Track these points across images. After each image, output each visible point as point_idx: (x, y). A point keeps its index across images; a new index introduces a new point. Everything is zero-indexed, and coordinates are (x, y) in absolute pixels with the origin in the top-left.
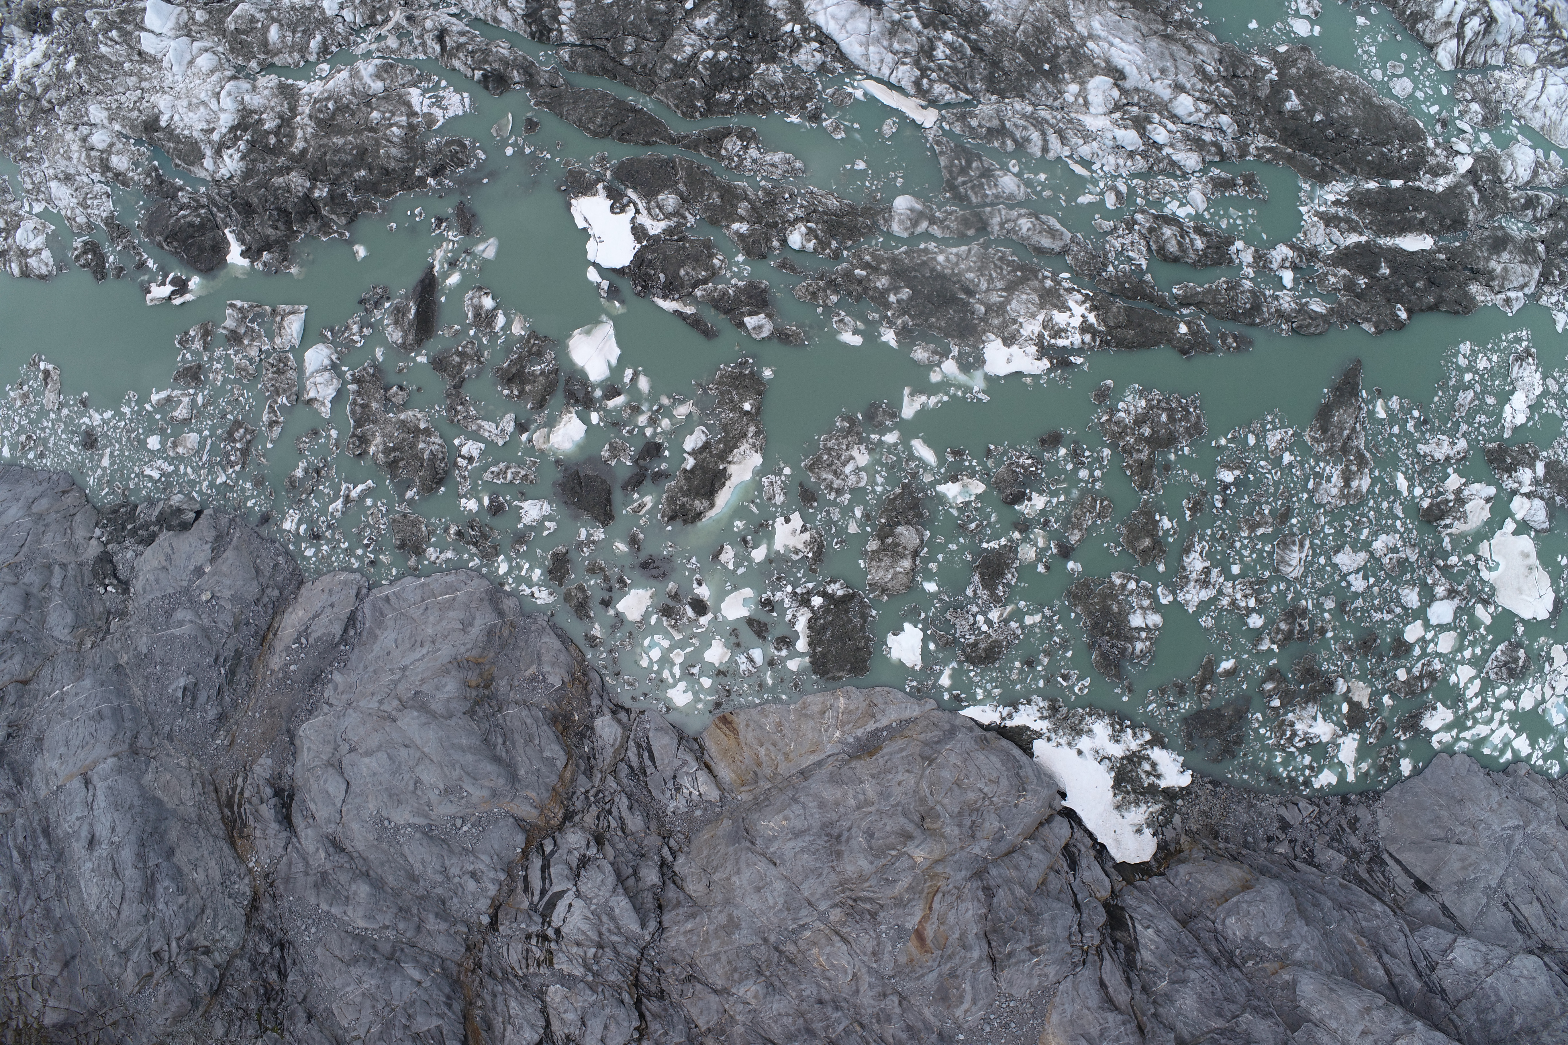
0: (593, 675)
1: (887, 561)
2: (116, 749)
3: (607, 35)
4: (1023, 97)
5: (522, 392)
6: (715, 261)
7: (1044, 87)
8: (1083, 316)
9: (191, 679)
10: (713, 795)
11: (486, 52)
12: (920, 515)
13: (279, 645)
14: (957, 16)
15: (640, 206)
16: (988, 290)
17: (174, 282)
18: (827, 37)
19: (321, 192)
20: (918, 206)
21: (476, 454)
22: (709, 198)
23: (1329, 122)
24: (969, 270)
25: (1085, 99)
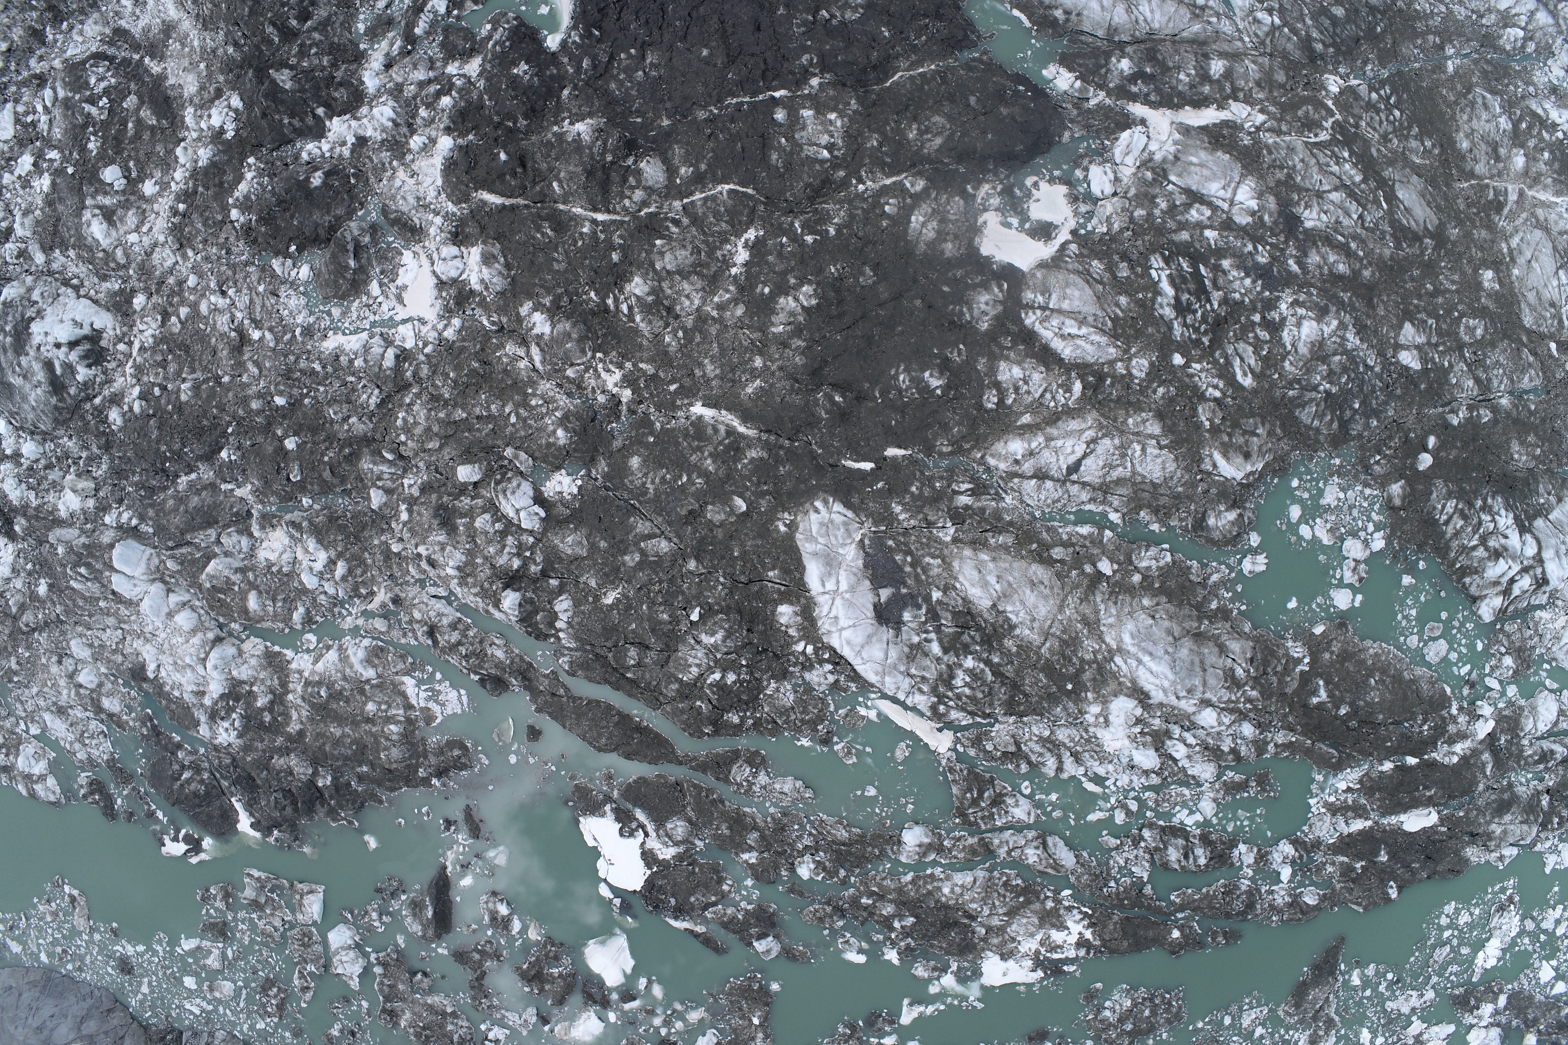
3: (609, 644)
4: (1042, 715)
5: (542, 990)
6: (725, 888)
7: (1065, 709)
8: (1080, 934)
11: (481, 655)
14: (979, 628)
15: (651, 831)
16: (990, 915)
17: (188, 839)
18: (841, 657)
20: (927, 840)
21: (502, 1037)
22: (718, 829)
23: (1354, 712)
24: (973, 900)
25: (1106, 718)
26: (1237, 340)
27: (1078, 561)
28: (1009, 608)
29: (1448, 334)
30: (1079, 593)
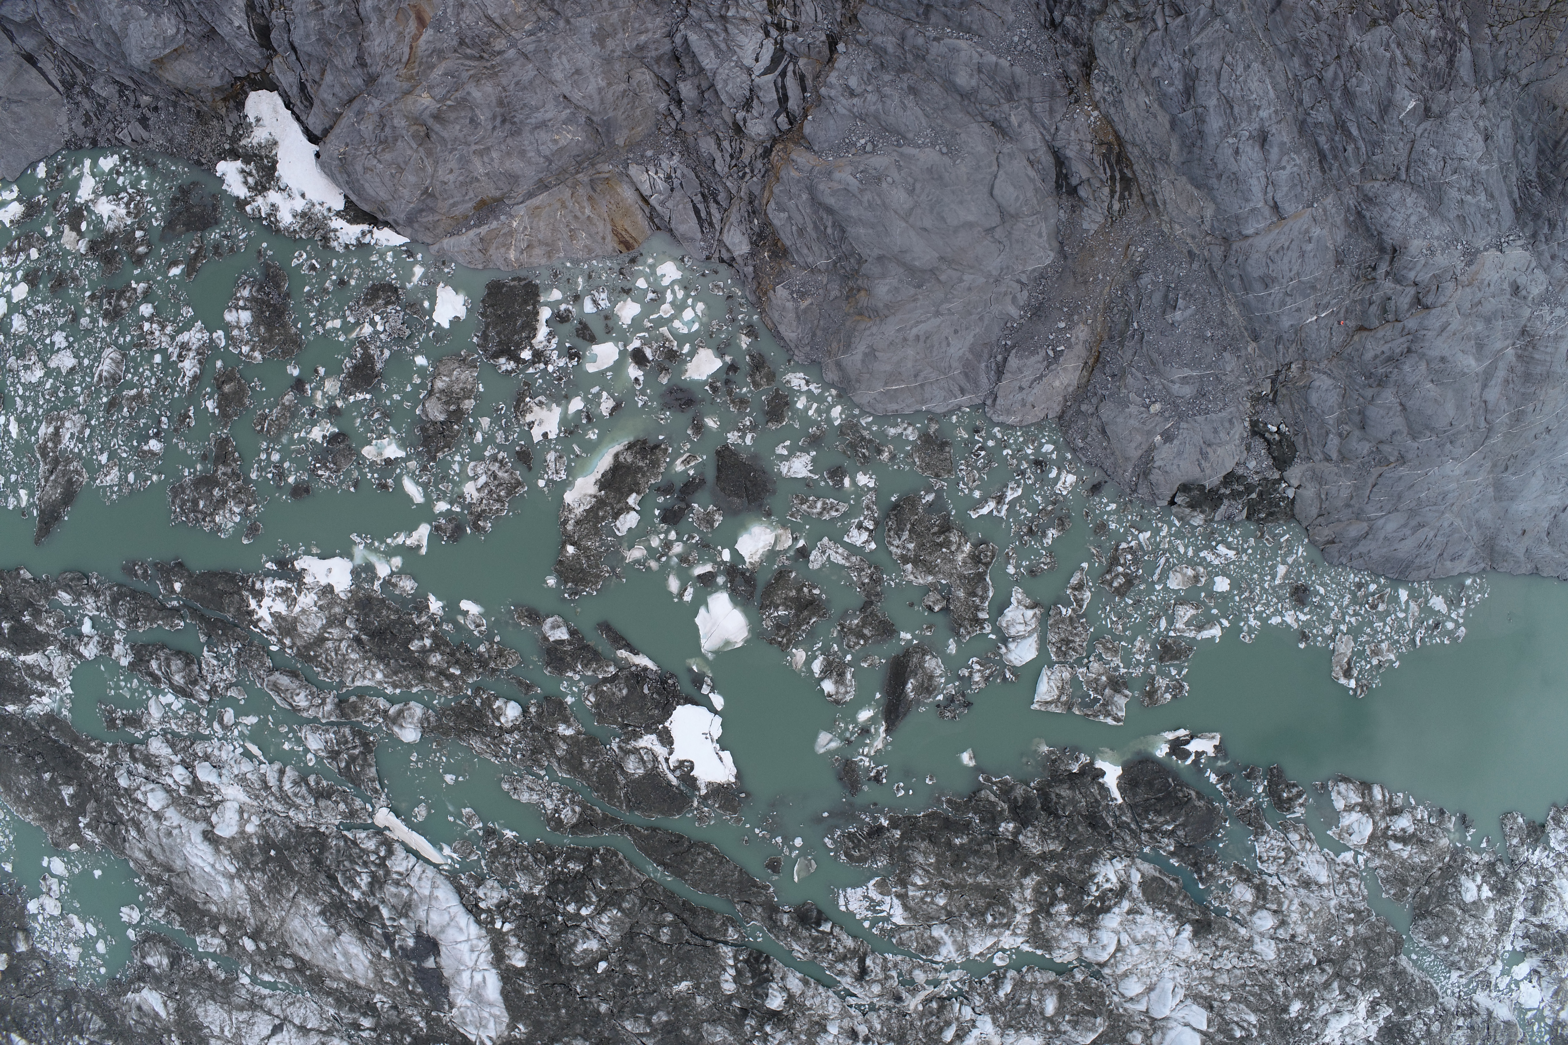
0: (752, 298)
1: (456, 388)
2: (1245, 244)
3: (689, 947)
4: (298, 827)
5: (800, 590)
7: (276, 833)
8: (260, 607)
9: (1169, 318)
10: (634, 170)
11: (815, 950)
12: (423, 430)
13: (1080, 351)
14: (351, 916)
15: (664, 765)
16: (341, 641)
17: (1185, 755)
18: (470, 912)
19: (1007, 827)
20: (396, 729)
22: (594, 763)
23: (39, 771)
24: (355, 662)
25: (242, 817)
27: (272, 954)
28: (325, 930)
30: (269, 930)
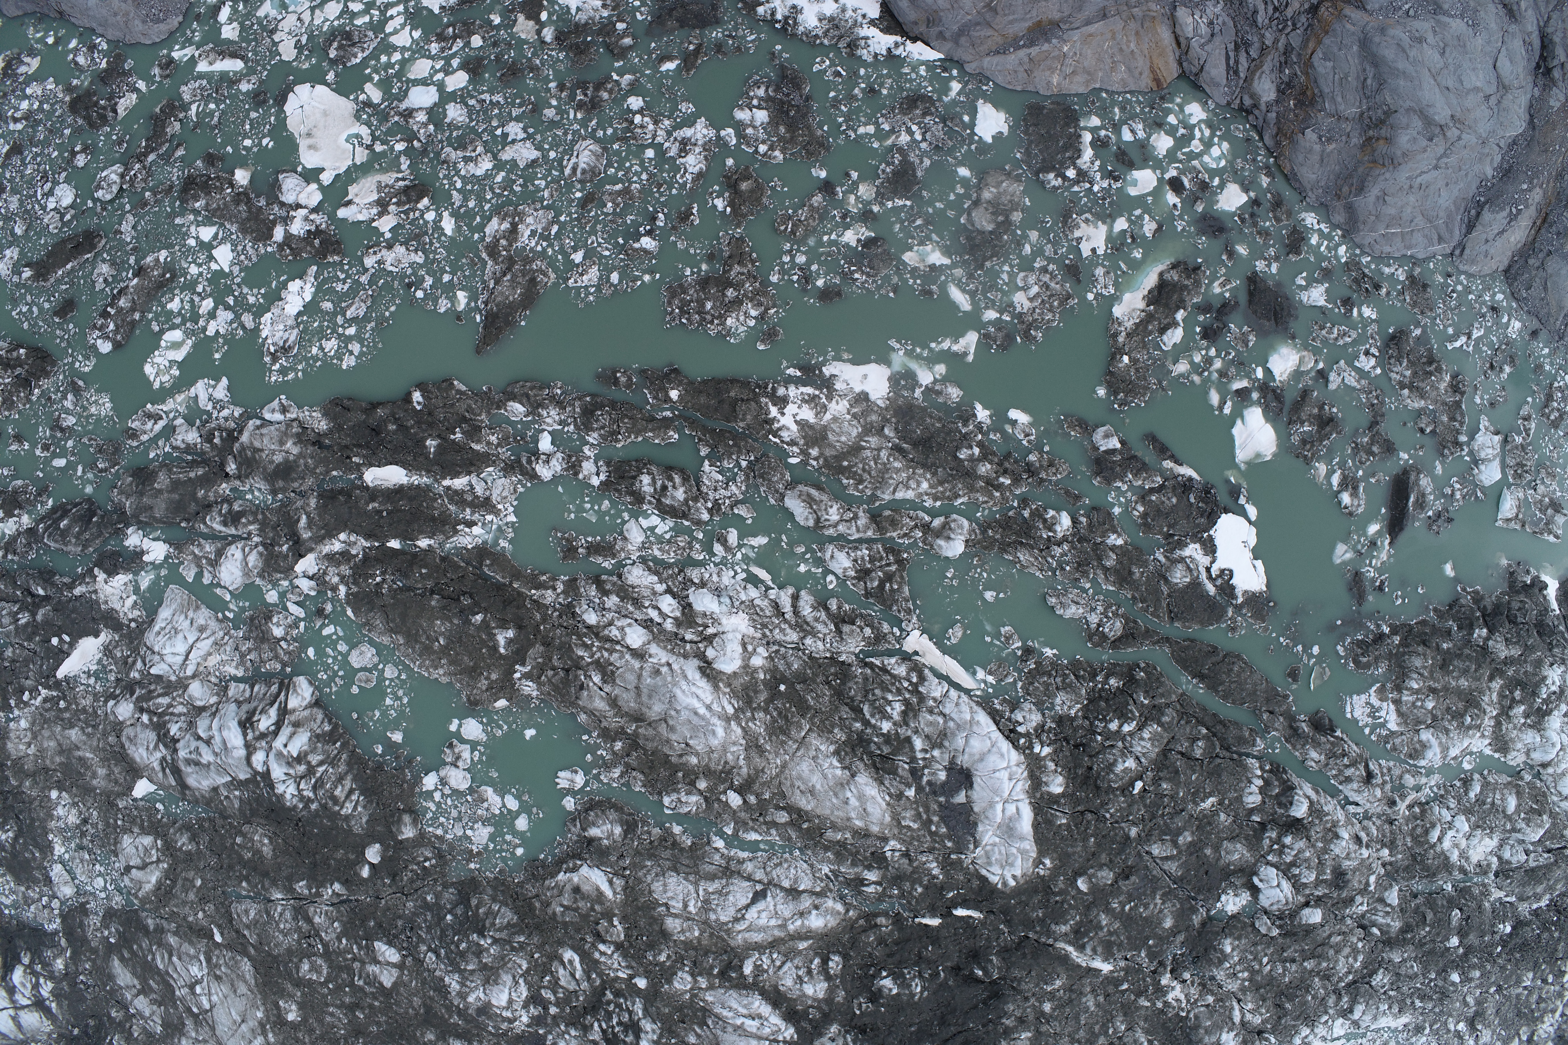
1: (1005, 199)
3: (1219, 761)
4: (810, 657)
5: (1321, 408)
6: (1141, 509)
7: (788, 666)
8: (783, 414)
10: (1180, 14)
11: (1331, 755)
12: (968, 238)
13: (1532, 212)
14: (869, 753)
15: (1204, 575)
16: (879, 450)
18: (1007, 737)
19: (1480, 634)
20: (941, 542)
21: (1362, 358)
22: (1142, 573)
23: (465, 614)
24: (897, 471)
25: (745, 648)
26: (576, 992)
27: (762, 807)
28: (839, 772)
29: (341, 969)
30: (765, 777)
